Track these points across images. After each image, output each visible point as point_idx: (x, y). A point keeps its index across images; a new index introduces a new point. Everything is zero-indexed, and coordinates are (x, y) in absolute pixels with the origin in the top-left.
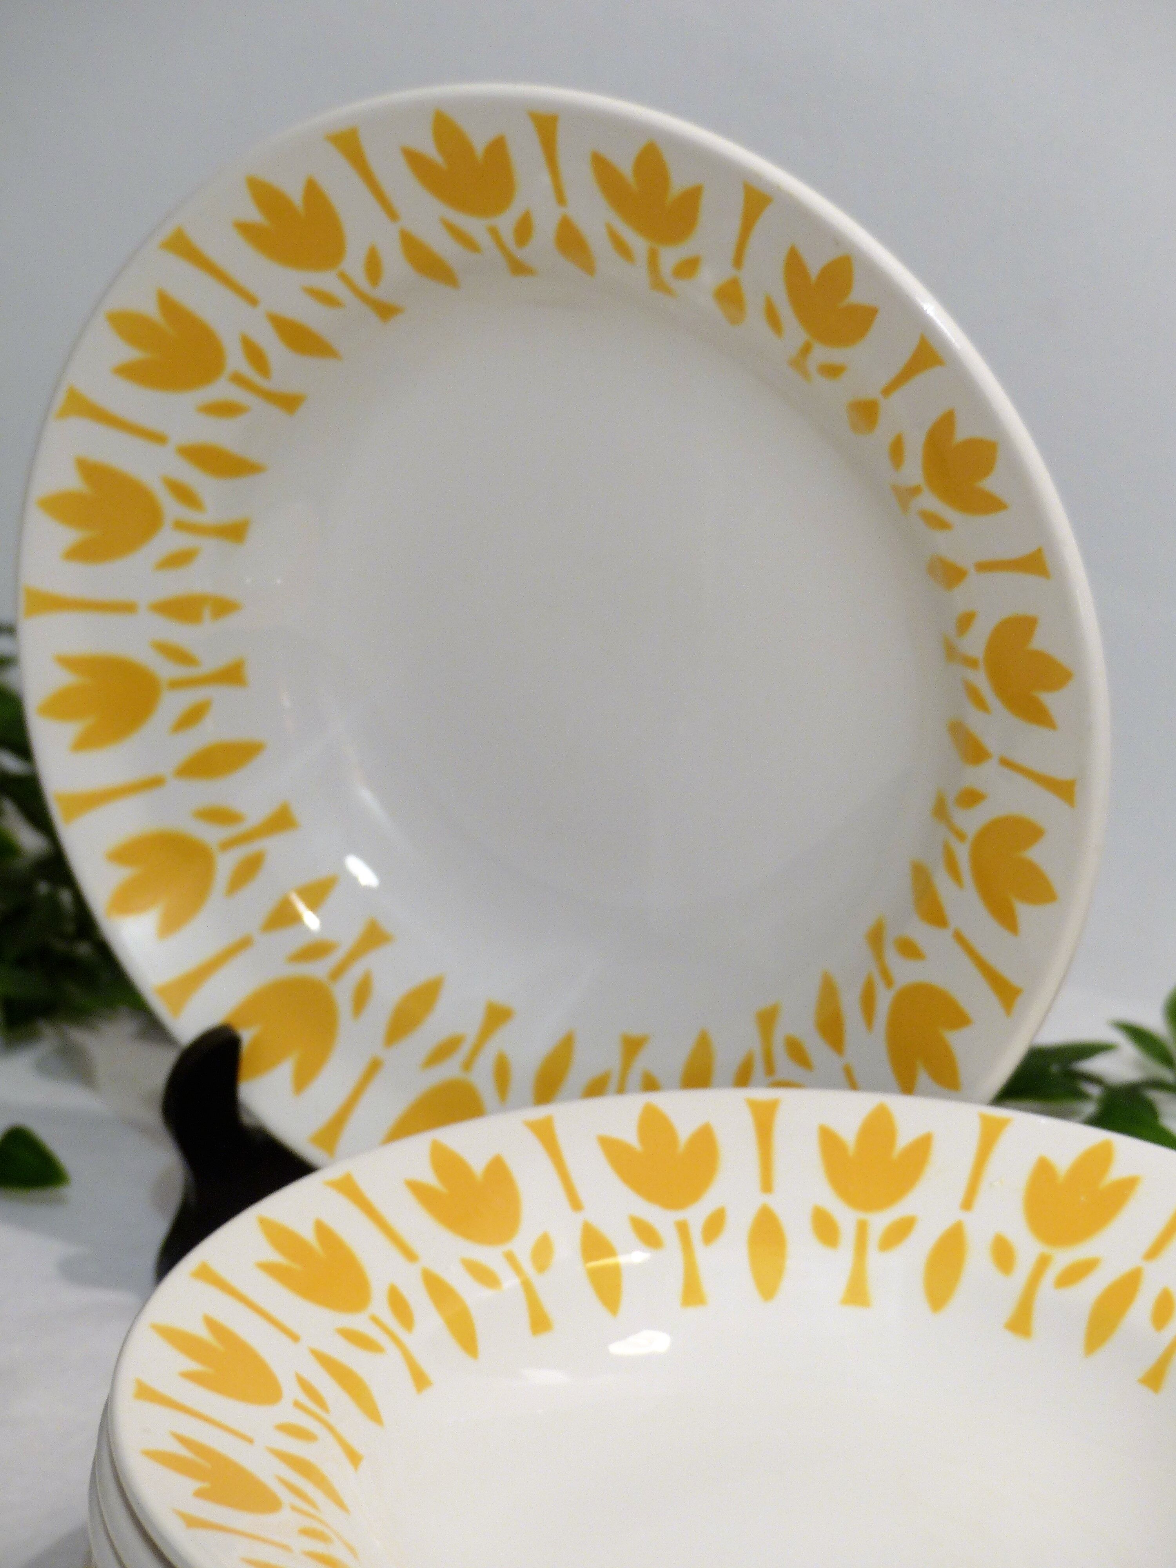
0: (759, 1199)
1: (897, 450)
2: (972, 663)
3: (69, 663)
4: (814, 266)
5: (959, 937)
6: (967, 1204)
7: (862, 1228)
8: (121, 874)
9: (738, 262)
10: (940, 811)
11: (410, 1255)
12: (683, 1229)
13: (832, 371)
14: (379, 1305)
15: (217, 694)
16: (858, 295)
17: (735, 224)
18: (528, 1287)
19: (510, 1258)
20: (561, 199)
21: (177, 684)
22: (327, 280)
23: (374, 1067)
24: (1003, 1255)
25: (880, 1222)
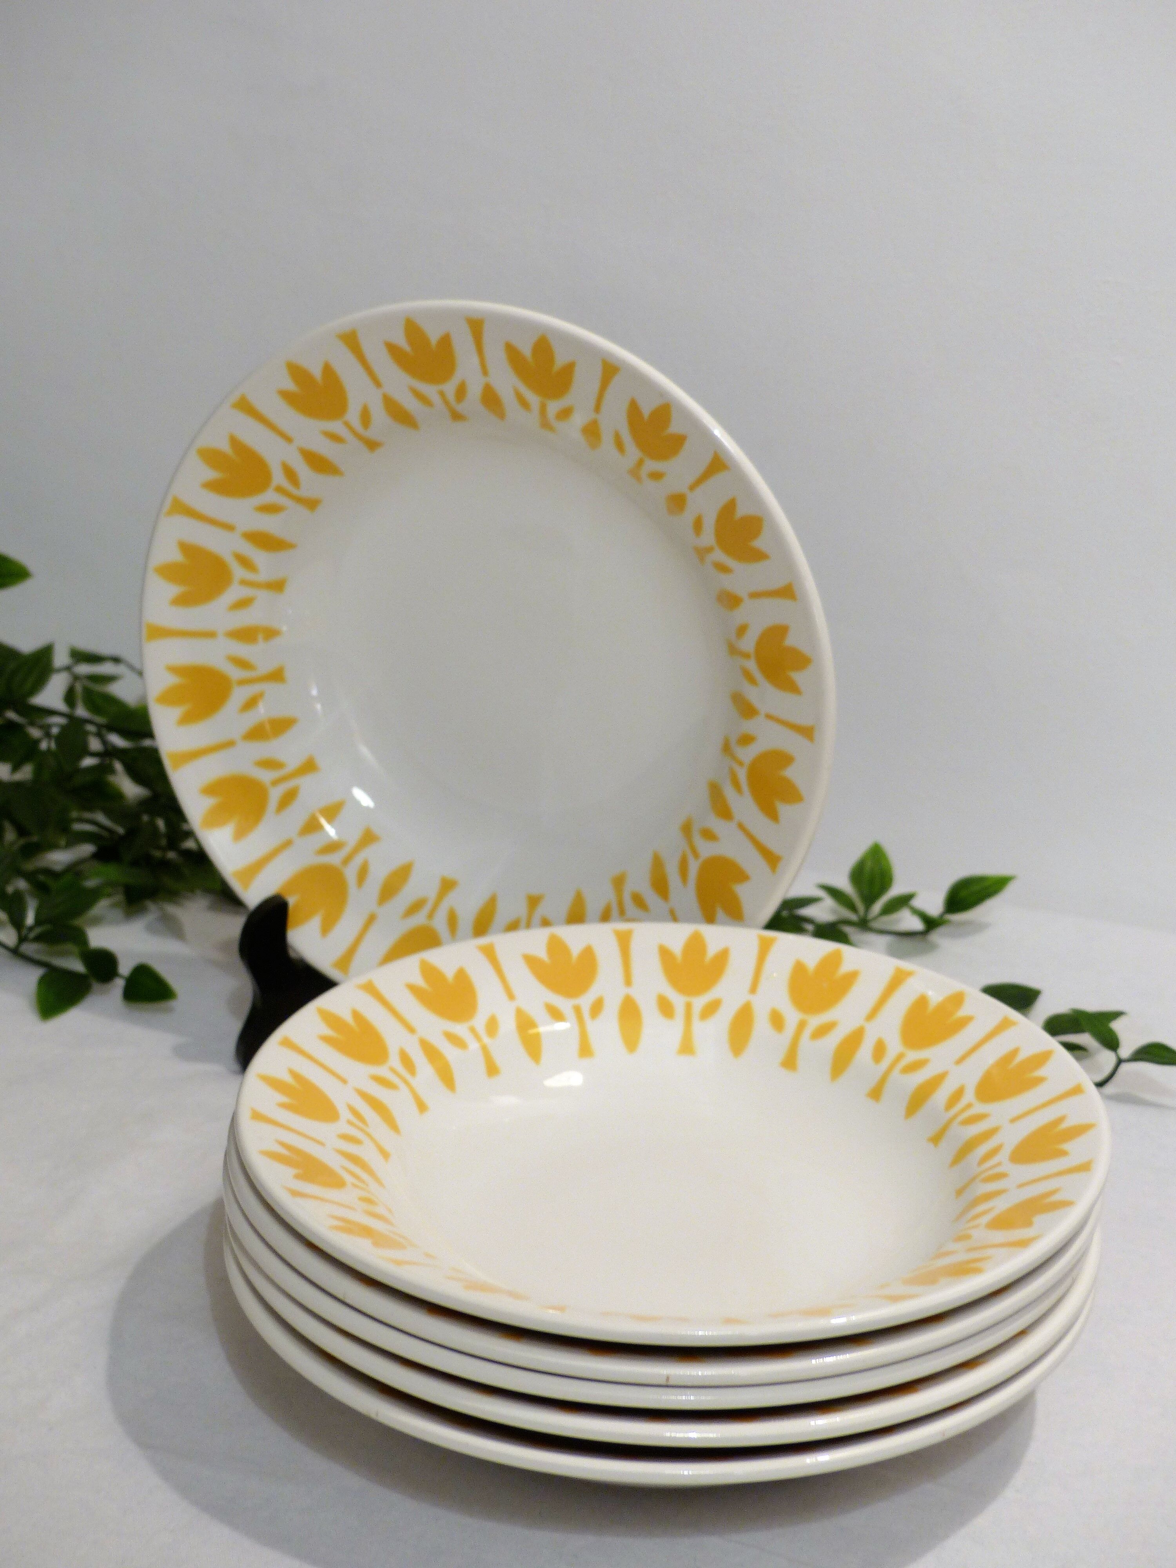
0: (624, 991)
1: (698, 525)
2: (747, 656)
3: (175, 670)
4: (646, 410)
5: (741, 827)
6: (753, 989)
7: (689, 1007)
8: (209, 802)
9: (597, 409)
10: (727, 748)
11: (411, 1030)
12: (577, 1009)
13: (656, 476)
14: (394, 1060)
15: (269, 688)
16: (675, 427)
17: (596, 386)
18: (485, 1049)
19: (473, 1030)
20: (485, 372)
21: (242, 682)
22: (336, 426)
23: (371, 919)
24: (777, 1021)
25: (699, 1002)
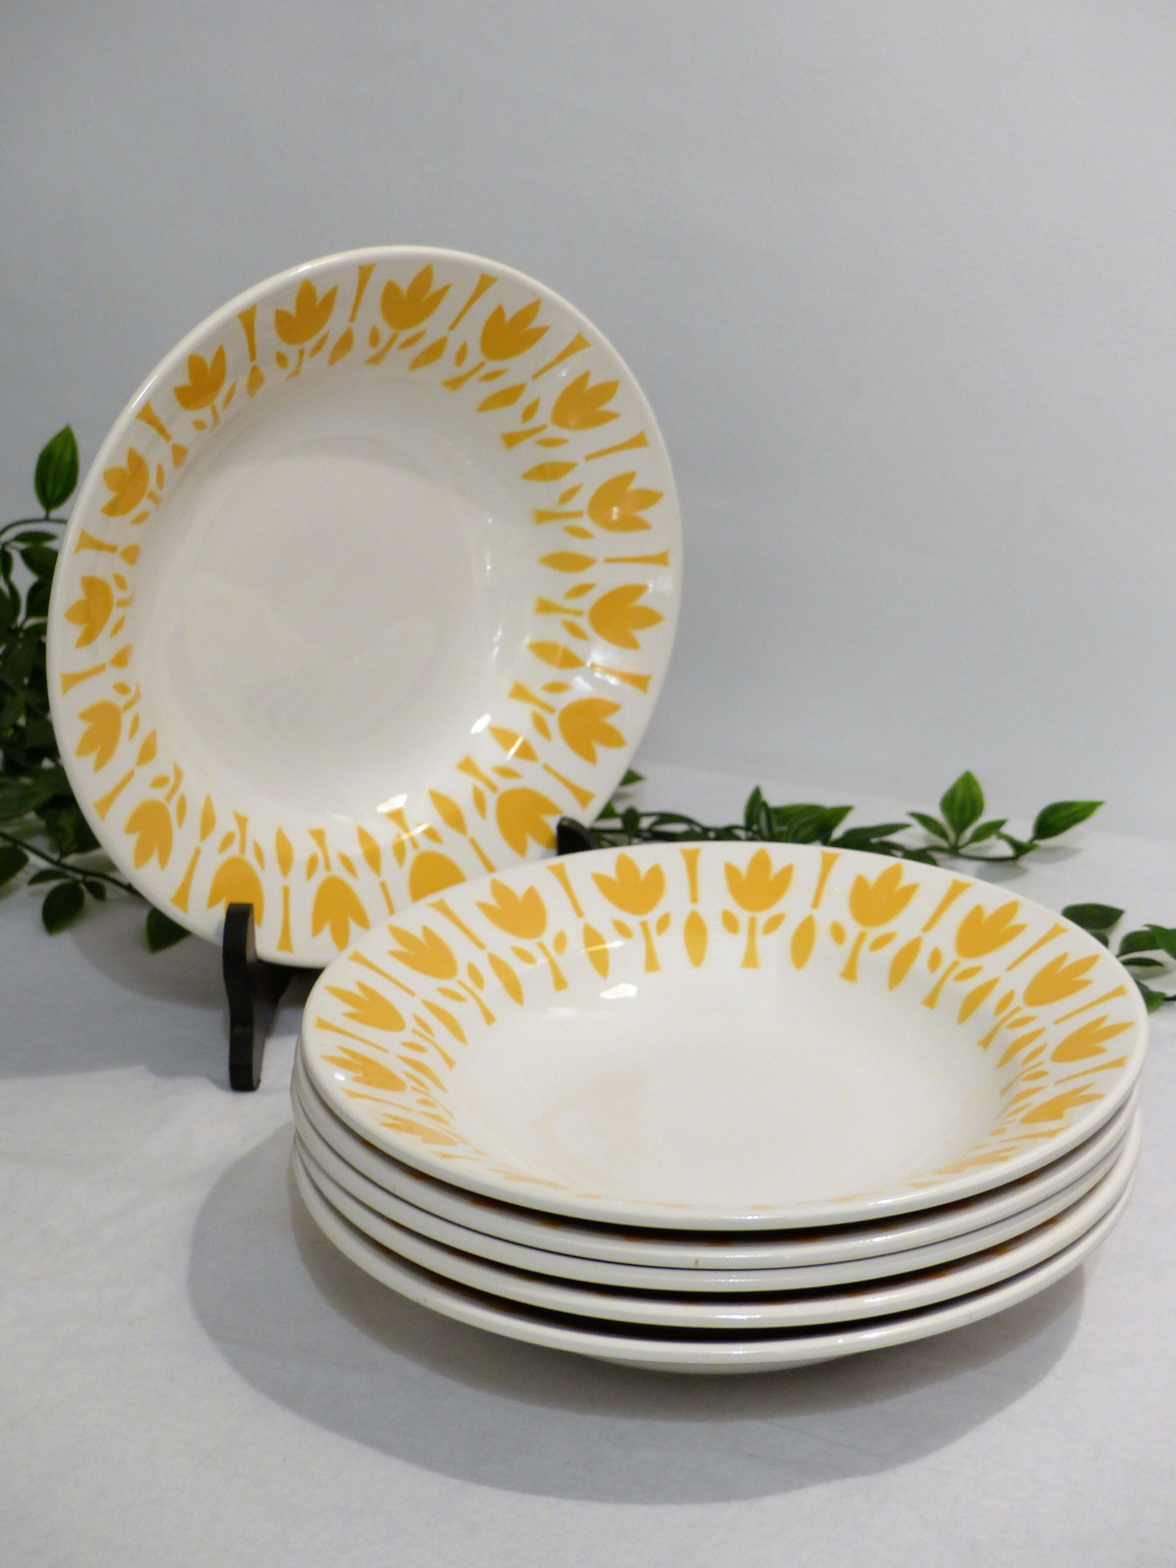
0: (690, 907)
6: (815, 904)
7: (752, 921)
11: (480, 945)
12: (644, 925)
14: (463, 974)
18: (552, 963)
19: (541, 946)
24: (838, 933)
25: (763, 917)
